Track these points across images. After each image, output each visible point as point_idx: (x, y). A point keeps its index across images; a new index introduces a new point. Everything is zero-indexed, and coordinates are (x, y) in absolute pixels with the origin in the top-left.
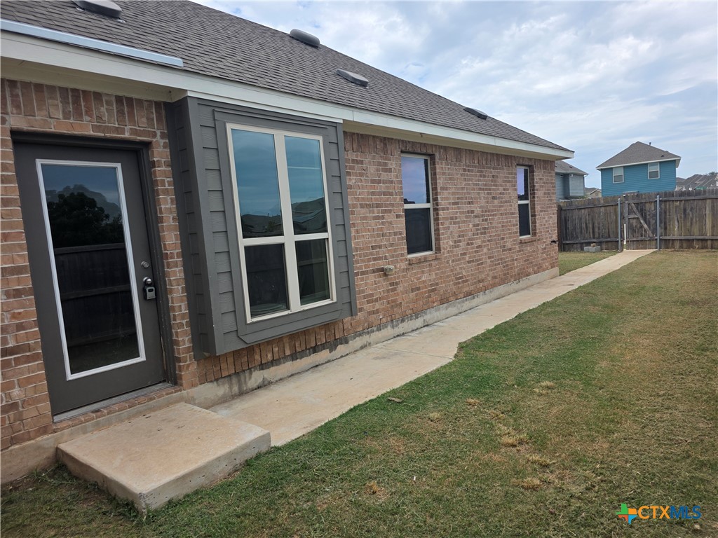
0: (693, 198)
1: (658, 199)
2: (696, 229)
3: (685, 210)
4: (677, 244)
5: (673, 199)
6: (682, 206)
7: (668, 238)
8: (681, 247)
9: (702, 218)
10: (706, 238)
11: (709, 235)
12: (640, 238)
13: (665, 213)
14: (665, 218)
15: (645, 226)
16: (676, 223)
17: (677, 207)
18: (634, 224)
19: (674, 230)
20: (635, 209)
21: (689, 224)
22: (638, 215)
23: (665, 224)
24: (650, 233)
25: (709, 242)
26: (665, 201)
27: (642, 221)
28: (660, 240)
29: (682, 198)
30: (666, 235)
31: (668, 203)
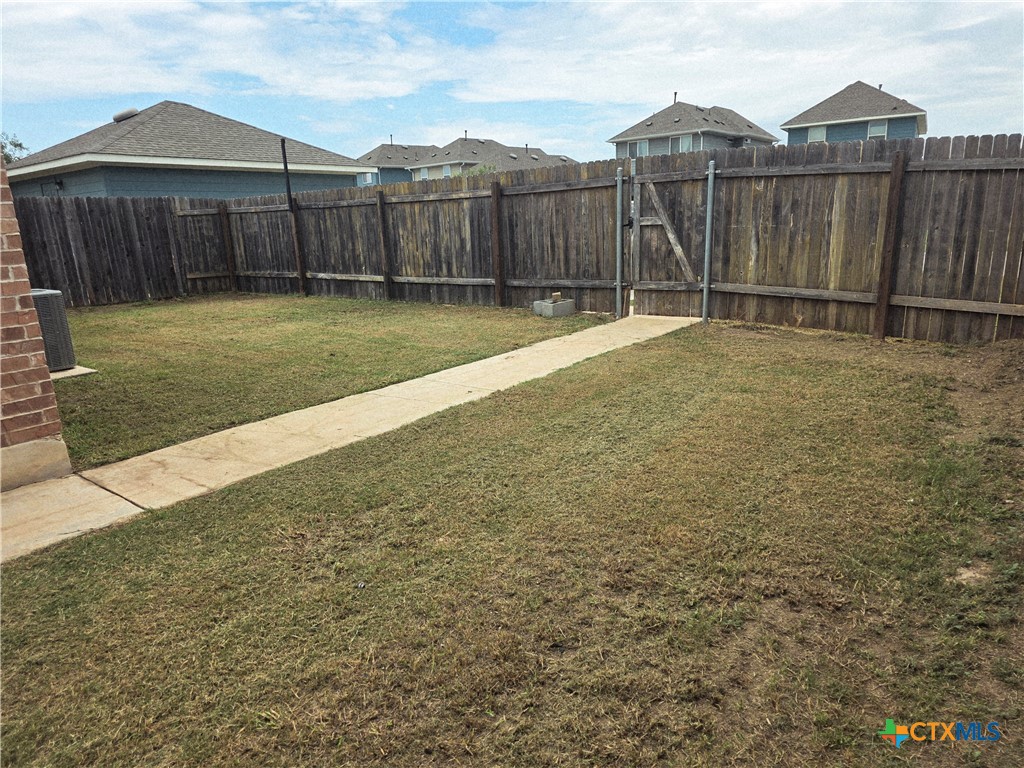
0: (799, 169)
1: (710, 172)
2: (800, 271)
3: (777, 208)
4: (752, 308)
5: (750, 171)
6: (770, 195)
7: (729, 287)
8: (760, 317)
9: (821, 231)
10: (826, 294)
11: (832, 290)
12: (665, 285)
13: (729, 213)
14: (727, 231)
15: (678, 250)
16: (754, 247)
17: (757, 197)
18: (654, 244)
19: (746, 266)
20: (655, 200)
21: (783, 251)
22: (662, 219)
23: (726, 247)
24: (689, 275)
25: (832, 310)
26: (730, 179)
27: (671, 237)
28: (710, 291)
29: (774, 170)
30: (725, 280)
31: (735, 185)
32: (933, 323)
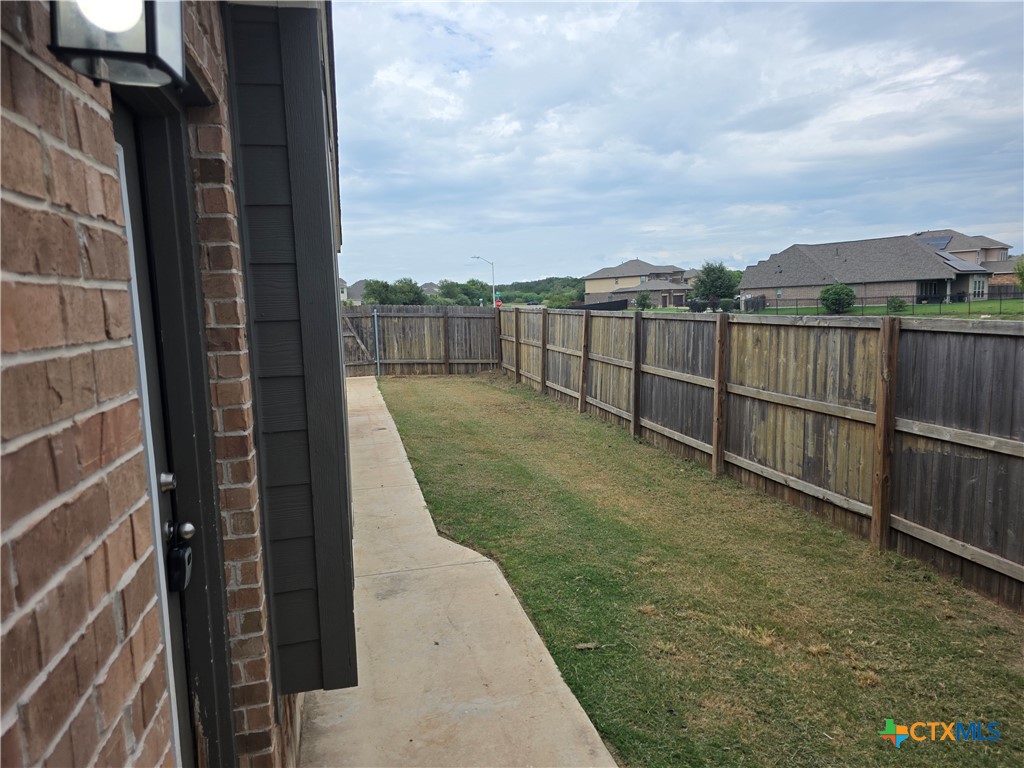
0: (411, 315)
1: (375, 314)
2: (416, 352)
3: (404, 329)
4: (398, 369)
5: (392, 314)
6: (401, 324)
7: (388, 361)
8: (402, 372)
9: (422, 338)
10: (427, 361)
11: (428, 359)
12: (357, 362)
13: (384, 331)
14: (384, 338)
15: (363, 347)
16: (396, 344)
17: (395, 324)
18: (350, 344)
19: (393, 353)
20: (350, 325)
21: (408, 346)
22: (354, 334)
23: (384, 344)
24: (368, 355)
25: (429, 366)
26: (383, 317)
27: (359, 341)
28: (381, 364)
29: (401, 315)
30: (385, 358)
31: (386, 319)
32: (462, 368)
